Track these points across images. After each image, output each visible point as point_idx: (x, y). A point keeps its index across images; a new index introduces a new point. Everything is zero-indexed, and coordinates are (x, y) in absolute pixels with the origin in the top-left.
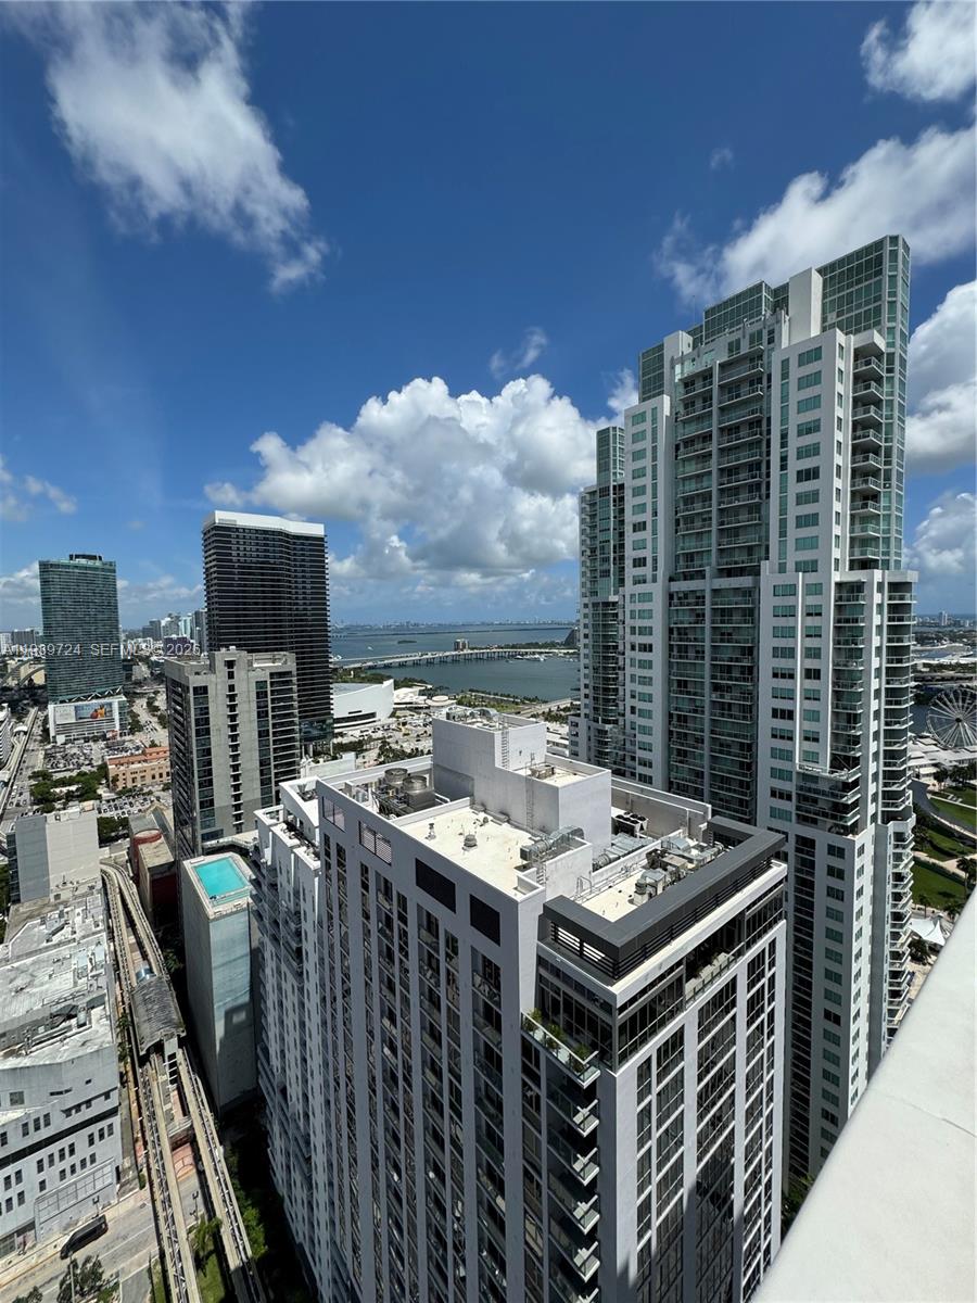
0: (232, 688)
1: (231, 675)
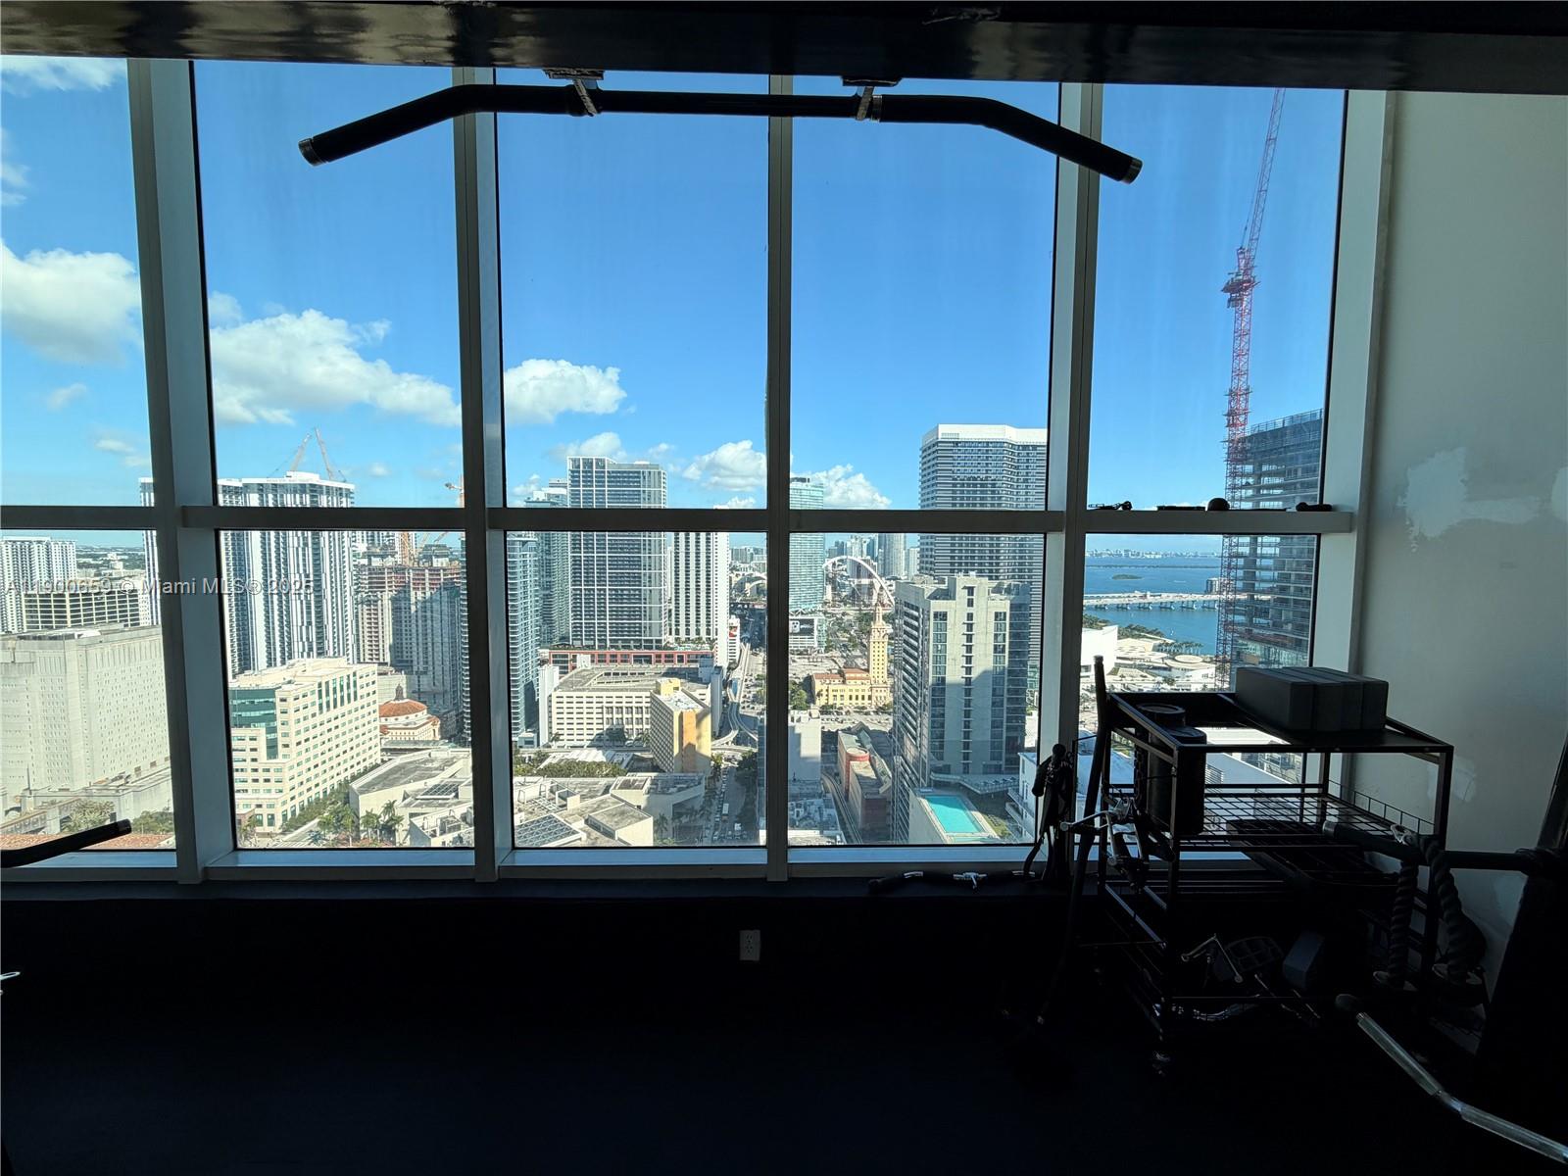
0: (970, 616)
1: (970, 603)
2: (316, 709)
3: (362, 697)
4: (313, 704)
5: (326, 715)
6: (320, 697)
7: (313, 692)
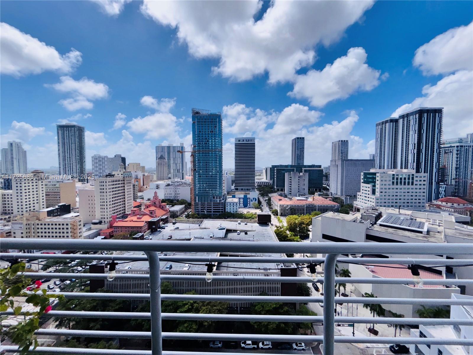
2: (391, 183)
3: (416, 185)
4: (390, 181)
5: (395, 186)
6: (393, 179)
7: (390, 177)
